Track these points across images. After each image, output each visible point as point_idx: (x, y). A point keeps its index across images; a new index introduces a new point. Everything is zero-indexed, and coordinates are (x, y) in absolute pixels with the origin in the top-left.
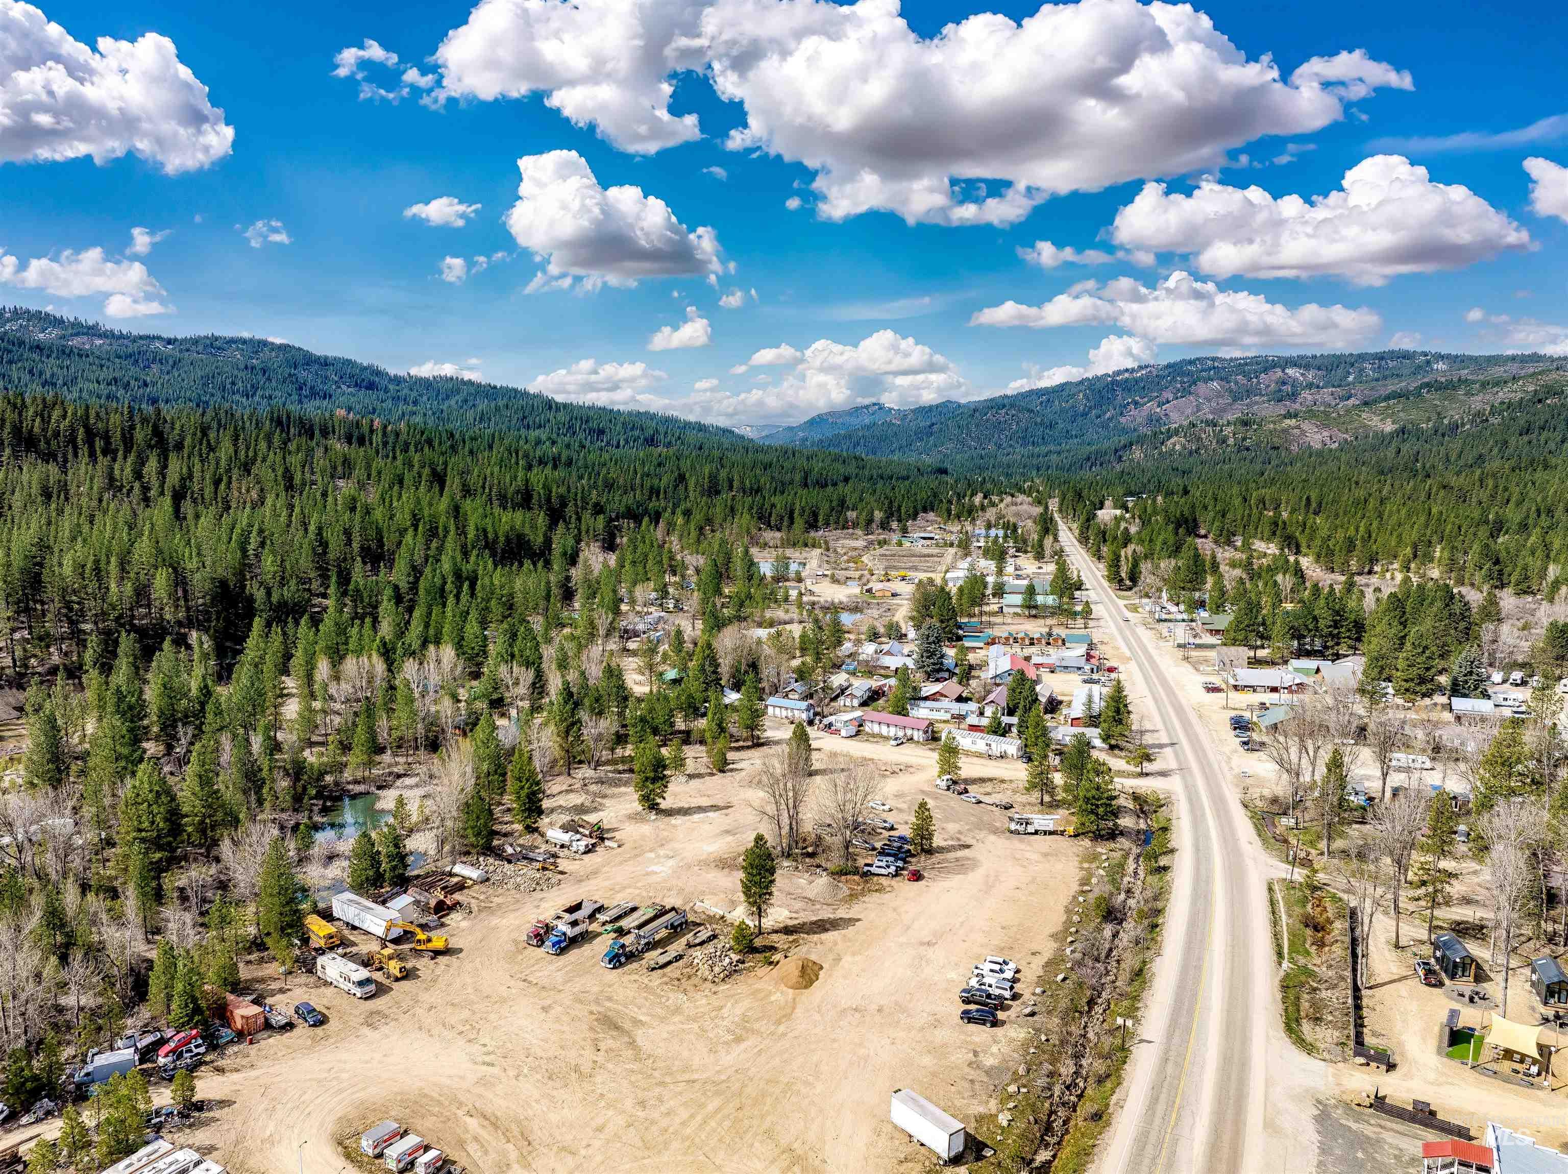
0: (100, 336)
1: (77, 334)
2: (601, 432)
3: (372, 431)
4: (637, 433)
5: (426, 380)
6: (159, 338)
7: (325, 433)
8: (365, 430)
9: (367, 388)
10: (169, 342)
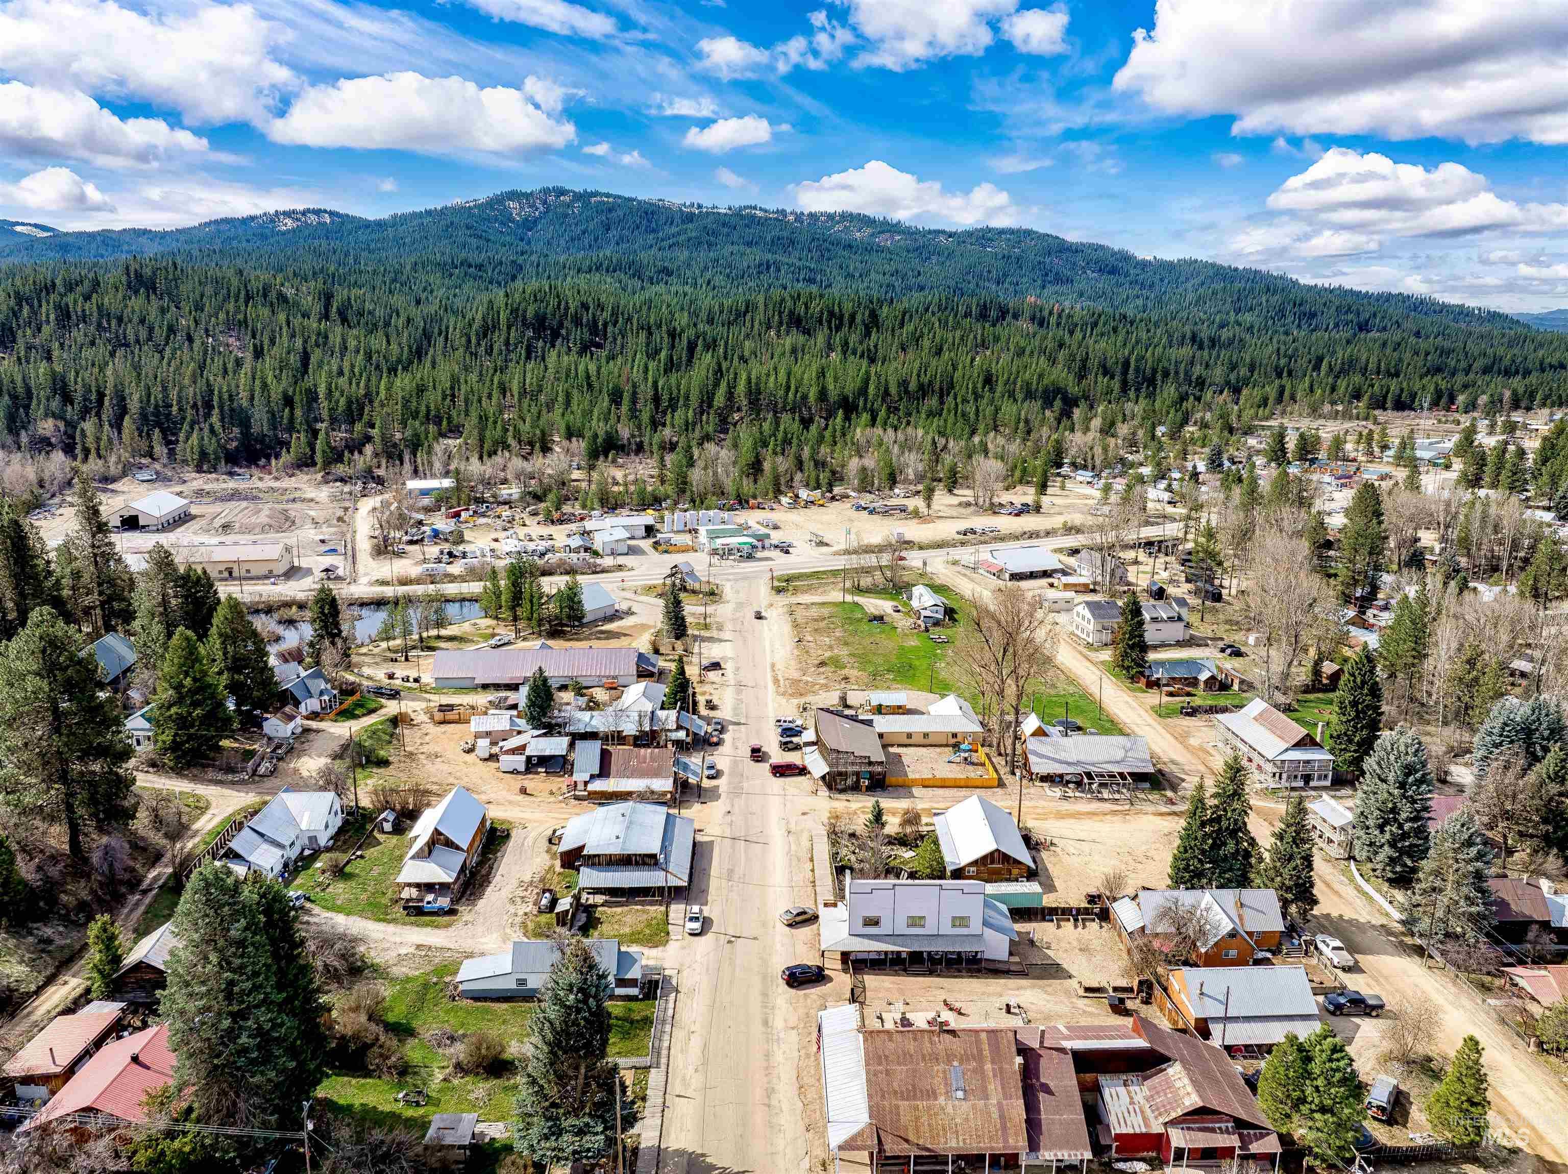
0: (899, 233)
1: (883, 232)
2: (1313, 315)
3: (1051, 313)
4: (1350, 317)
5: (1171, 264)
6: (943, 232)
7: (1016, 316)
8: (1046, 313)
9: (1109, 273)
10: (951, 235)
